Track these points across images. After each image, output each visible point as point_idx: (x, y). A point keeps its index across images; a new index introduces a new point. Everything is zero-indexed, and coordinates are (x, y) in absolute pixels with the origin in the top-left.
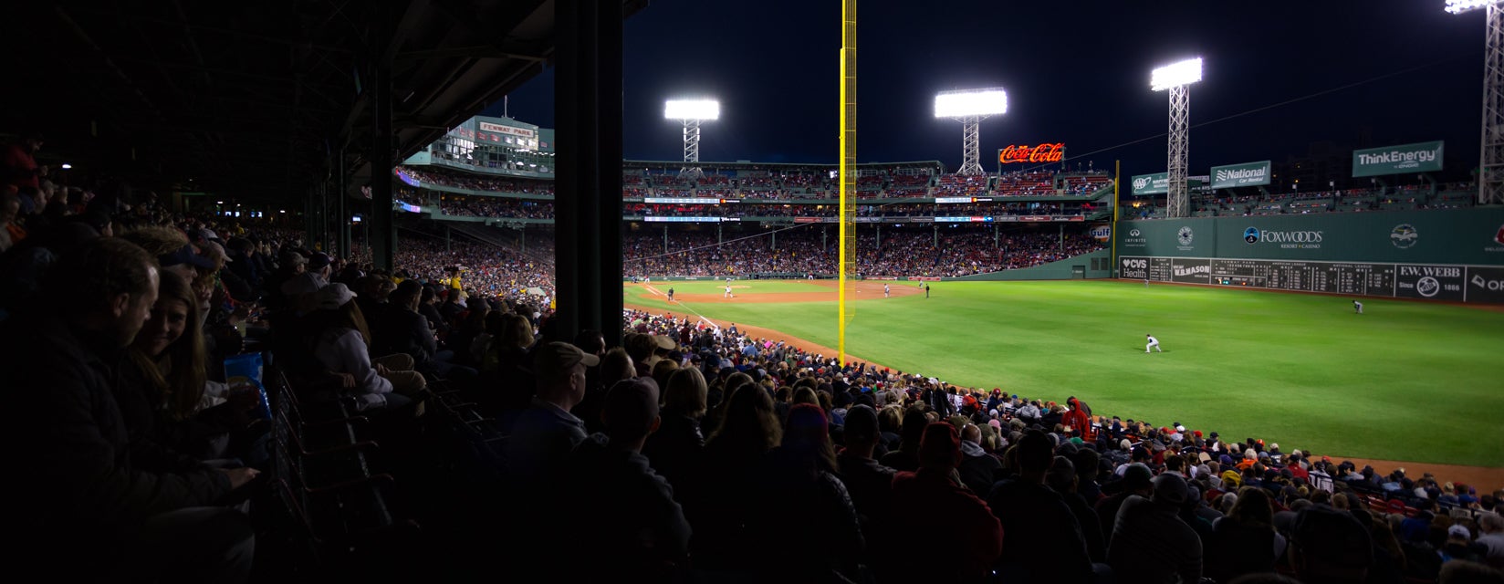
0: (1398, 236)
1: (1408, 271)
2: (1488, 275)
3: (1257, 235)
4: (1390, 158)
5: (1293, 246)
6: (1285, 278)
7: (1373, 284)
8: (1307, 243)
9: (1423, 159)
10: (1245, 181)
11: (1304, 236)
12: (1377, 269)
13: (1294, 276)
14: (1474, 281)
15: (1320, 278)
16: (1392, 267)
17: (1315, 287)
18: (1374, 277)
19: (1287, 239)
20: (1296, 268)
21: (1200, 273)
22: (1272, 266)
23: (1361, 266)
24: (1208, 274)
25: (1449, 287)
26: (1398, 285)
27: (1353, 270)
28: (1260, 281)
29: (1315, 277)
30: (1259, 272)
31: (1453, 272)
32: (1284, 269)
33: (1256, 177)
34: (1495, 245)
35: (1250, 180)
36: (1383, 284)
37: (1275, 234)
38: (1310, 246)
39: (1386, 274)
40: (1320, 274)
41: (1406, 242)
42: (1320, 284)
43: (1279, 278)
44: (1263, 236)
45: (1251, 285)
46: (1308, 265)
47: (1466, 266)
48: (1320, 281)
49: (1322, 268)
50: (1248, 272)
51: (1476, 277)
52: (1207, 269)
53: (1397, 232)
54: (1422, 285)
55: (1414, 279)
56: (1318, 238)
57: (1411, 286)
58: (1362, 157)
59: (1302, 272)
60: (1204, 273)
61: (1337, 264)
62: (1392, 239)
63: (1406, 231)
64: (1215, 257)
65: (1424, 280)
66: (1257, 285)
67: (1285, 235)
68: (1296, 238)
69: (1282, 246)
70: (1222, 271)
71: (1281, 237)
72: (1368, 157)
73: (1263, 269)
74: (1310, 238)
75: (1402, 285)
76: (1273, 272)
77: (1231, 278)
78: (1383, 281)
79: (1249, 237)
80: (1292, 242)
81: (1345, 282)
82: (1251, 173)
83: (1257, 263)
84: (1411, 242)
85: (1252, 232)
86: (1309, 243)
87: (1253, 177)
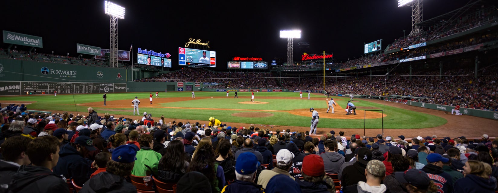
0: (99, 74)
1: (102, 85)
2: (118, 85)
3: (48, 71)
4: (87, 49)
5: (65, 76)
6: (64, 89)
7: (94, 89)
8: (71, 75)
9: (96, 52)
10: (28, 43)
11: (70, 73)
12: (95, 85)
13: (67, 88)
14: (115, 87)
15: (77, 88)
16: (98, 84)
17: (75, 92)
18: (94, 87)
19: (63, 73)
20: (68, 85)
21: (12, 89)
22: (57, 84)
23: (90, 84)
24: (19, 90)
25: (111, 89)
26: (100, 89)
27: (87, 85)
28: (52, 91)
29: (75, 88)
30: (51, 87)
31: (111, 85)
32: (63, 86)
33: (34, 43)
34: (118, 78)
35: (30, 44)
36: (96, 89)
37: (57, 71)
38: (72, 77)
39: (97, 86)
40: (77, 87)
41: (101, 76)
42: (77, 91)
43: (61, 90)
44: (52, 71)
45: (47, 93)
46: (72, 84)
47: (114, 83)
48: (77, 89)
49: (78, 85)
50: (46, 87)
51: (115, 86)
52: (18, 87)
53: (98, 73)
54: (105, 89)
55: (103, 87)
56: (75, 74)
57: (103, 89)
58: (80, 46)
59: (71, 86)
60: (15, 89)
61: (83, 84)
62: (97, 75)
63: (100, 73)
64: (24, 81)
65: (106, 87)
66: (50, 93)
67: (62, 72)
68: (67, 74)
69: (61, 76)
70: (29, 88)
71: (60, 72)
72: (81, 47)
73: (53, 86)
74: (72, 73)
75: (101, 89)
76: (58, 87)
77: (35, 91)
78: (96, 88)
79: (44, 71)
80: (65, 75)
81: (86, 89)
82: (31, 40)
83: (49, 83)
84: (102, 76)
85: (45, 69)
86: (72, 75)
87: (32, 43)
